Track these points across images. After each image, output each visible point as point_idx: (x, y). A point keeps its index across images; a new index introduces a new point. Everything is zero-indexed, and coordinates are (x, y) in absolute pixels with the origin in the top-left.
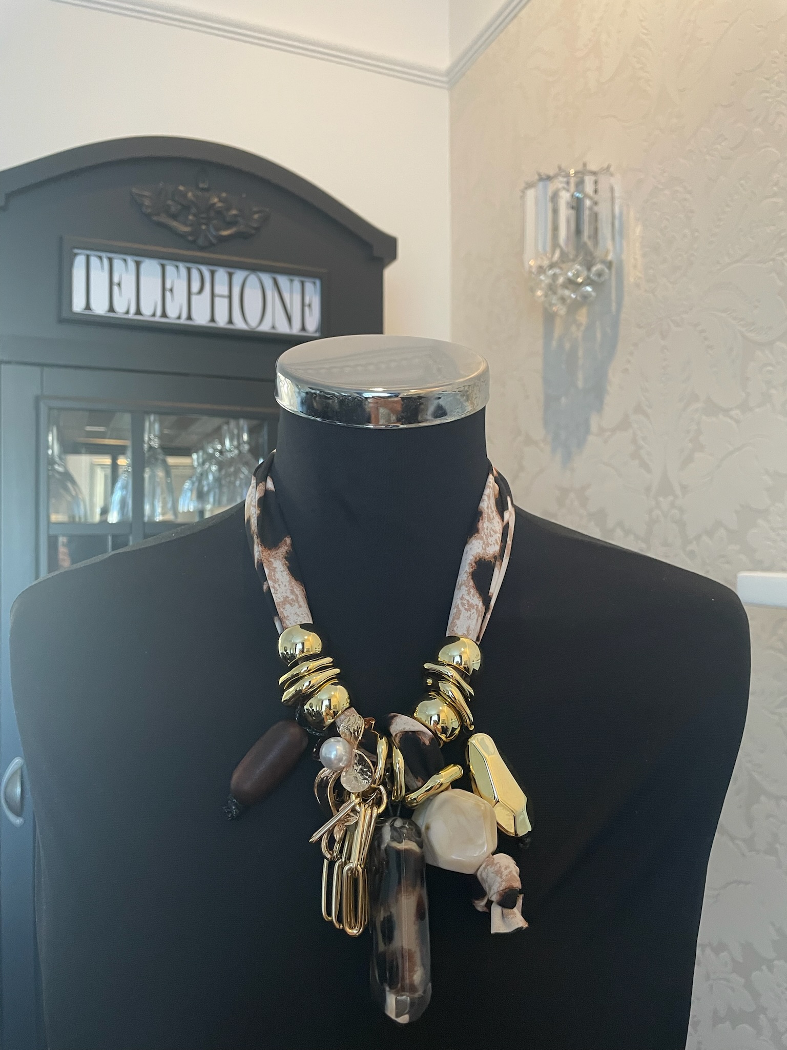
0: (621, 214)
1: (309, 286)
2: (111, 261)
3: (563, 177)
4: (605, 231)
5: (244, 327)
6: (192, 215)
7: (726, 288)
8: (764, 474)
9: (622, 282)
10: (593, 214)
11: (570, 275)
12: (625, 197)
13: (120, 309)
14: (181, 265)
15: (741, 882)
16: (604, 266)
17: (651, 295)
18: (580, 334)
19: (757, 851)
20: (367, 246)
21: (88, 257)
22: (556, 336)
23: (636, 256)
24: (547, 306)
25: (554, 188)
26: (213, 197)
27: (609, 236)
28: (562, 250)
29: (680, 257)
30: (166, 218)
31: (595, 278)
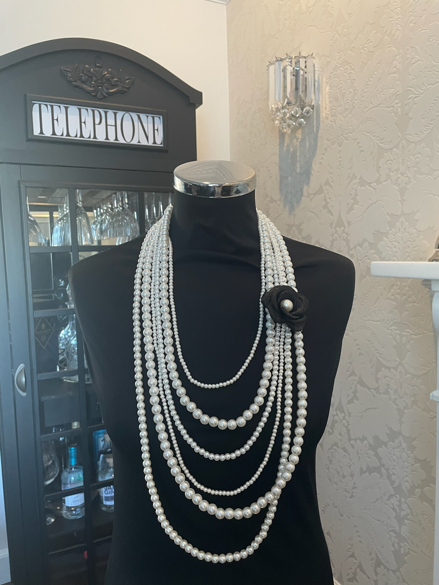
0: (319, 80)
1: (156, 119)
2: (52, 107)
3: (289, 59)
4: (311, 89)
5: (124, 142)
6: (94, 81)
7: (370, 121)
8: (386, 215)
9: (319, 116)
10: (304, 78)
11: (293, 112)
12: (321, 70)
13: (58, 133)
14: (89, 109)
15: (372, 409)
16: (310, 108)
17: (334, 124)
18: (298, 143)
19: (380, 393)
20: (187, 97)
21: (40, 105)
22: (285, 145)
23: (326, 102)
24: (281, 129)
25: (284, 65)
26: (104, 71)
27: (313, 91)
28: (288, 99)
29: (348, 104)
30: (80, 83)
31: (306, 114)
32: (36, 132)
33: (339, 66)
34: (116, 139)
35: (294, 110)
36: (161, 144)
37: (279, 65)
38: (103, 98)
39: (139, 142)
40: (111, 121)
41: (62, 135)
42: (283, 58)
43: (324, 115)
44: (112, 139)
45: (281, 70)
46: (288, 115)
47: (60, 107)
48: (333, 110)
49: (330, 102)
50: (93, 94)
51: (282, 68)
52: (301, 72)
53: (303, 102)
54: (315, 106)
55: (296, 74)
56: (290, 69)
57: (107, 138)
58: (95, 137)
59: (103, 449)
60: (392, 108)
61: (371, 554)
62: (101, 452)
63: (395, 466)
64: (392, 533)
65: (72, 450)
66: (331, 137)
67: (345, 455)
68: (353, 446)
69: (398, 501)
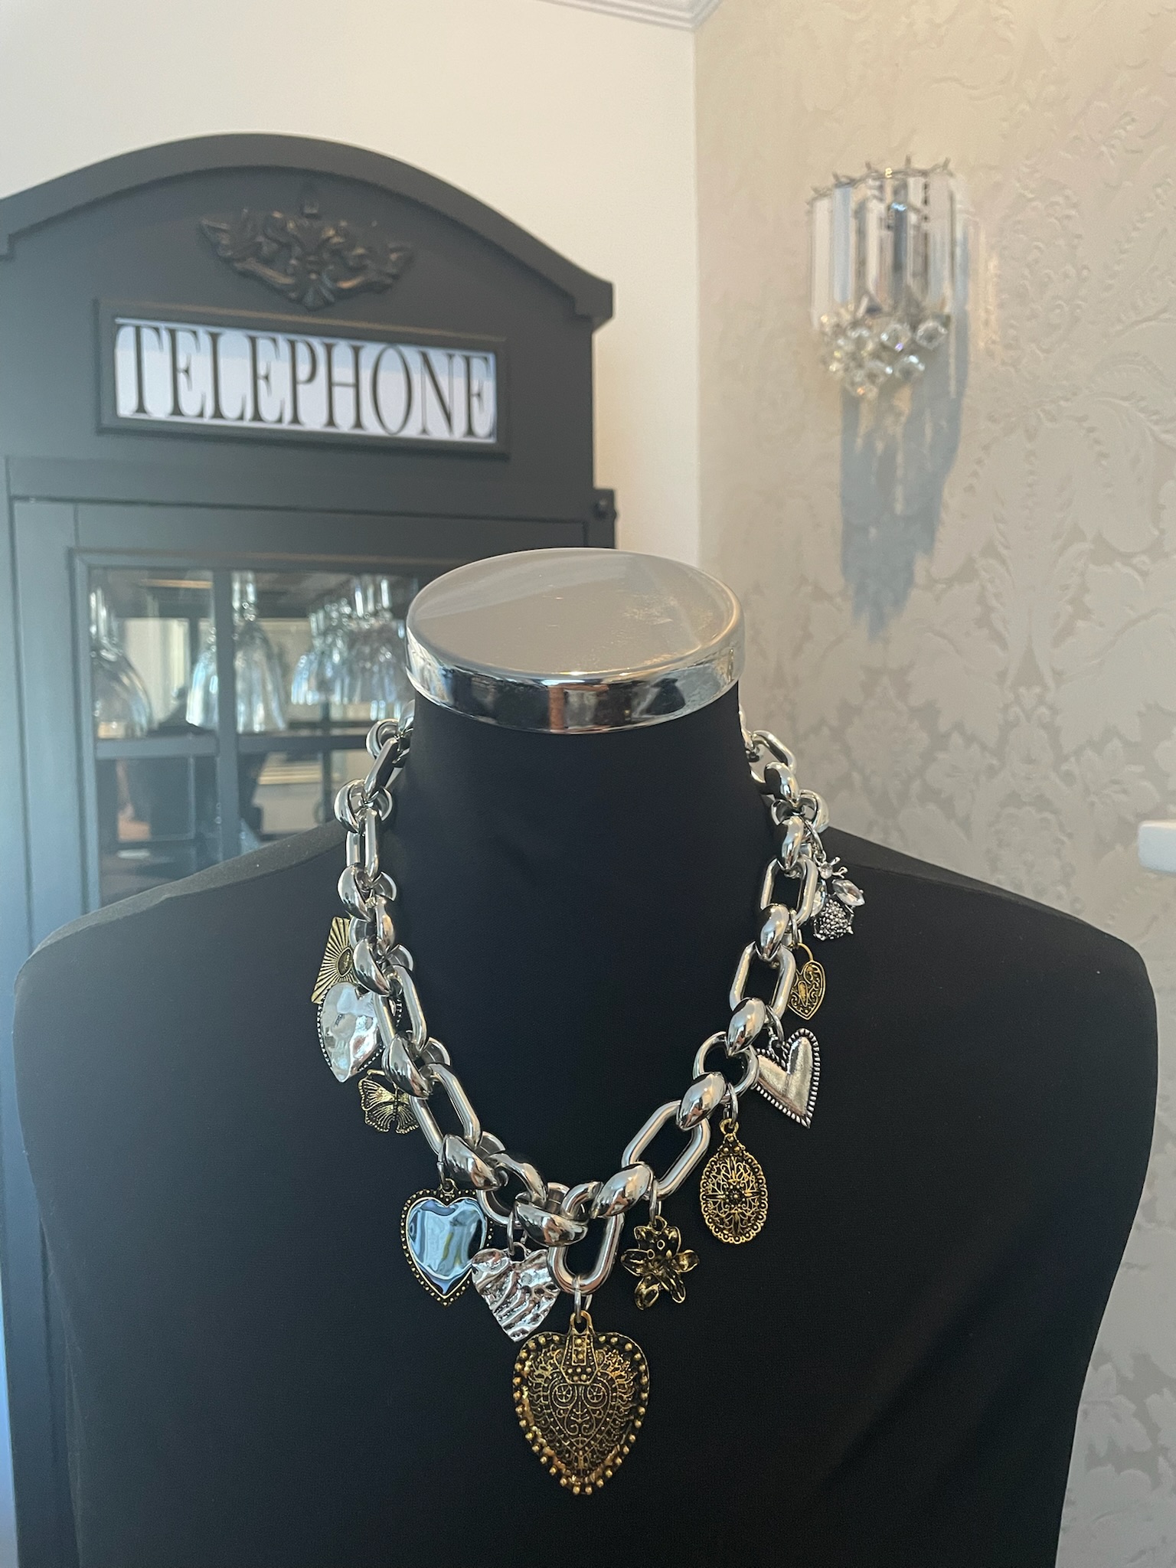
0: (965, 237)
1: (477, 364)
2: (173, 333)
3: (874, 179)
4: (940, 265)
5: (381, 432)
6: (296, 258)
7: (1132, 362)
9: (967, 348)
10: (922, 236)
11: (884, 337)
12: (972, 210)
13: (190, 407)
14: (280, 338)
16: (937, 324)
17: (1012, 370)
18: (899, 430)
20: (567, 298)
21: (138, 330)
22: (863, 429)
23: (989, 307)
24: (848, 386)
25: (861, 197)
26: (326, 228)
27: (946, 273)
28: (871, 299)
29: (1058, 310)
30: (257, 265)
31: (924, 343)
32: (126, 406)
33: (1033, 196)
34: (358, 424)
35: (890, 330)
36: (490, 435)
37: (846, 200)
38: (324, 307)
39: (424, 431)
40: (343, 372)
41: (201, 415)
42: (857, 175)
43: (982, 344)
44: (345, 424)
45: (851, 213)
46: (870, 346)
47: (195, 333)
48: (1012, 332)
49: (1001, 306)
50: (293, 295)
51: (853, 206)
52: (913, 218)
53: (918, 305)
54: (954, 320)
55: (896, 224)
56: (876, 210)
57: (331, 422)
58: (295, 420)
66: (1002, 413)
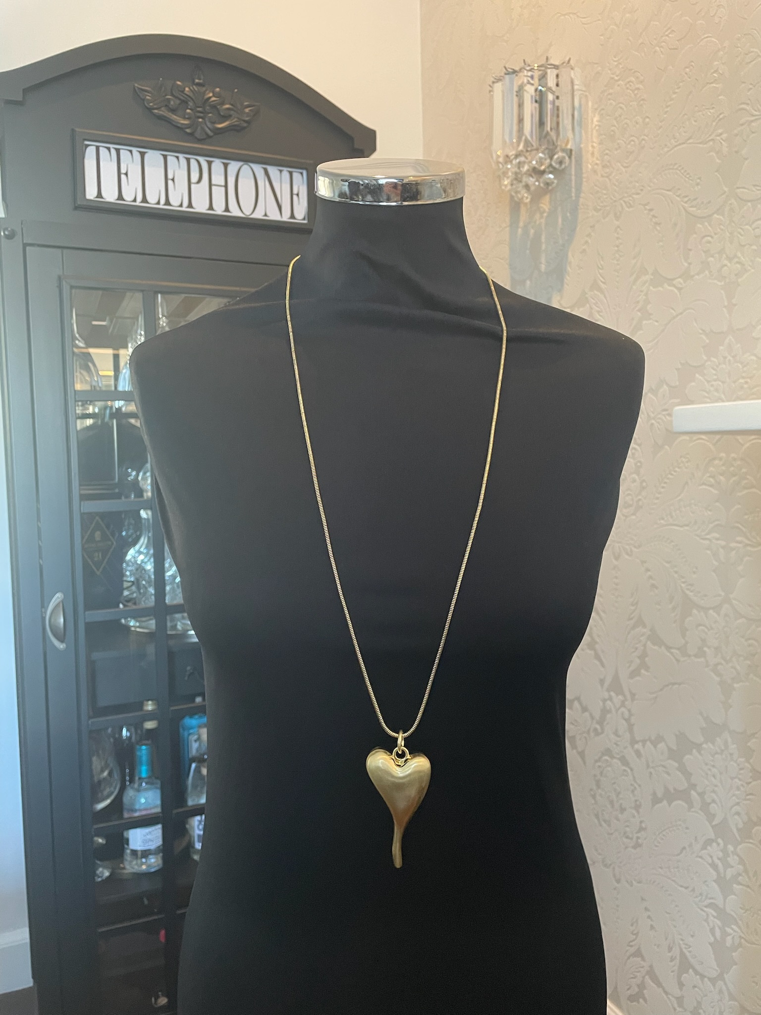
0: (580, 105)
1: (297, 176)
2: (118, 151)
3: (528, 71)
4: (566, 121)
5: (240, 214)
6: (190, 109)
7: (673, 169)
8: (701, 334)
9: (581, 169)
10: (556, 109)
11: (534, 162)
12: (584, 89)
13: (128, 197)
14: (181, 156)
15: (675, 684)
16: (564, 154)
17: (607, 179)
18: (543, 221)
19: (689, 656)
20: (349, 139)
21: (98, 148)
22: (521, 224)
23: (594, 144)
24: (513, 194)
25: (520, 83)
26: (207, 92)
27: (570, 127)
28: (526, 141)
29: (633, 143)
30: (167, 112)
31: (557, 166)
32: (91, 193)
33: (616, 78)
34: (227, 209)
35: (538, 158)
36: (304, 219)
37: (511, 84)
38: (206, 139)
39: (266, 215)
40: (218, 179)
41: (135, 200)
42: (517, 69)
43: (590, 166)
44: (219, 210)
45: (515, 93)
46: (526, 168)
47: (131, 151)
48: (606, 157)
49: (601, 143)
50: (188, 131)
51: (516, 88)
52: (550, 97)
53: (554, 144)
54: (573, 153)
55: (540, 99)
56: (530, 91)
57: (211, 207)
58: (190, 205)
59: (198, 755)
60: (711, 143)
61: (670, 949)
62: (193, 760)
63: (716, 786)
64: (711, 911)
65: (143, 752)
66: (601, 204)
67: (625, 770)
68: (638, 754)
69: (722, 851)
